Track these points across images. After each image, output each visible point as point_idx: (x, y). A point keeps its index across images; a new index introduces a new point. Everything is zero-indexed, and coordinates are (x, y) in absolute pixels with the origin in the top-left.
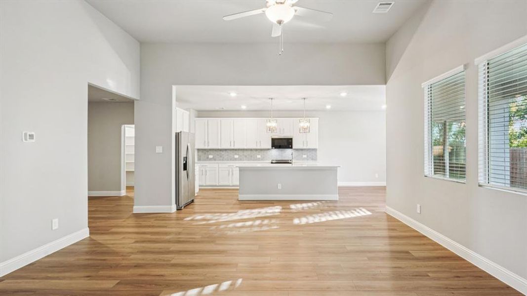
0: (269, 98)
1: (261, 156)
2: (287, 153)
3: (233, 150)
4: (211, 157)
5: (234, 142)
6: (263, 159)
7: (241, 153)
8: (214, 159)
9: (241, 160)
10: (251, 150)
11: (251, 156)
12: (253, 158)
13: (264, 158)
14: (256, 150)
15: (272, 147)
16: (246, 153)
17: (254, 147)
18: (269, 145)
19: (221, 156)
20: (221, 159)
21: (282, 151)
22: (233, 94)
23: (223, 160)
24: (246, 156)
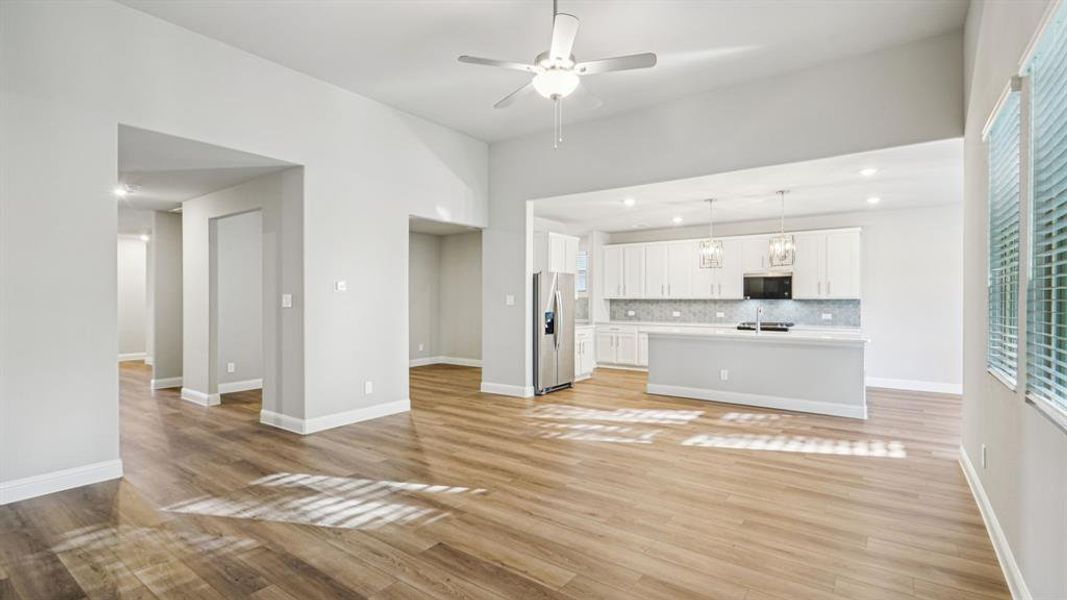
0: (706, 201)
1: (725, 315)
2: (783, 310)
3: (670, 301)
4: (631, 313)
5: (669, 288)
6: (728, 320)
7: (684, 307)
8: (637, 318)
9: (684, 321)
10: (705, 301)
11: (705, 315)
12: (707, 318)
13: (731, 317)
14: (715, 301)
15: (746, 295)
16: (696, 308)
17: (708, 296)
18: (738, 292)
19: (648, 313)
20: (650, 317)
21: (771, 304)
22: (630, 202)
23: (652, 320)
24: (694, 314)
